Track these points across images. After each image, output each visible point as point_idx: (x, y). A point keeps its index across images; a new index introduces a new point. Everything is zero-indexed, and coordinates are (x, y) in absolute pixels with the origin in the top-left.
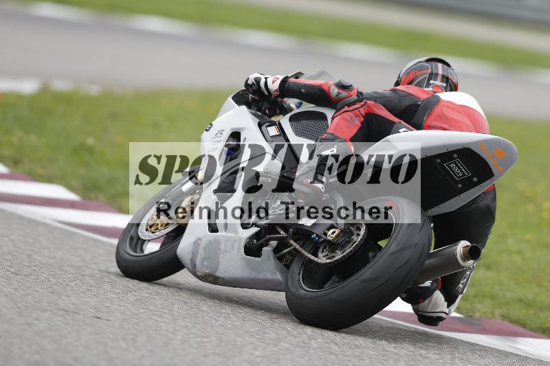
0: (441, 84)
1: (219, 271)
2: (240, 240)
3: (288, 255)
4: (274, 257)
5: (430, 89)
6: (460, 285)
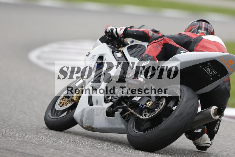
0: (204, 32)
1: (94, 125)
2: (104, 109)
3: (127, 116)
4: (121, 117)
5: (199, 34)
6: (215, 129)
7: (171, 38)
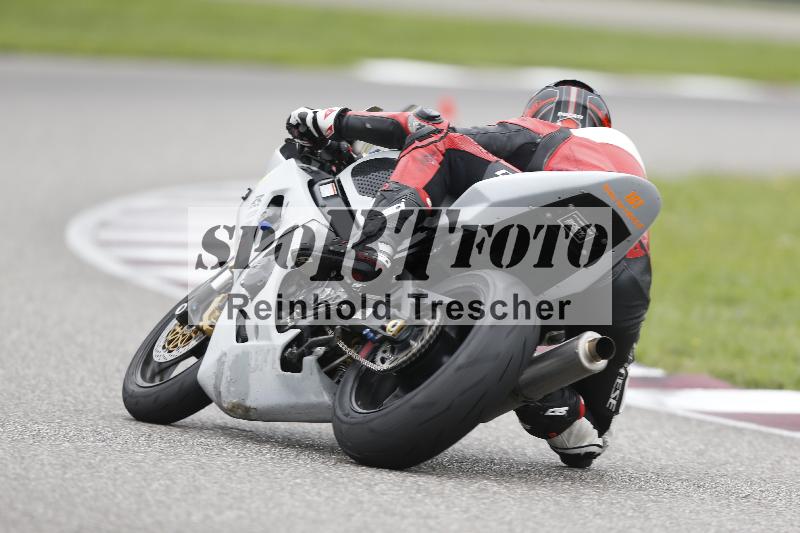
0: (575, 116)
1: (249, 399)
2: (275, 349)
3: (343, 368)
5: (559, 124)
6: (611, 400)
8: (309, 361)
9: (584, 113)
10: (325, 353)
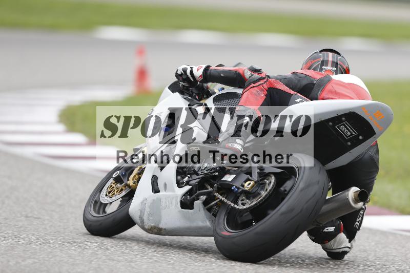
0: (332, 68)
1: (162, 224)
2: (177, 197)
3: (215, 207)
4: (204, 209)
5: (323, 73)
6: (357, 223)
7: (280, 80)
8: (198, 204)
9: (336, 67)
10: (206, 199)
